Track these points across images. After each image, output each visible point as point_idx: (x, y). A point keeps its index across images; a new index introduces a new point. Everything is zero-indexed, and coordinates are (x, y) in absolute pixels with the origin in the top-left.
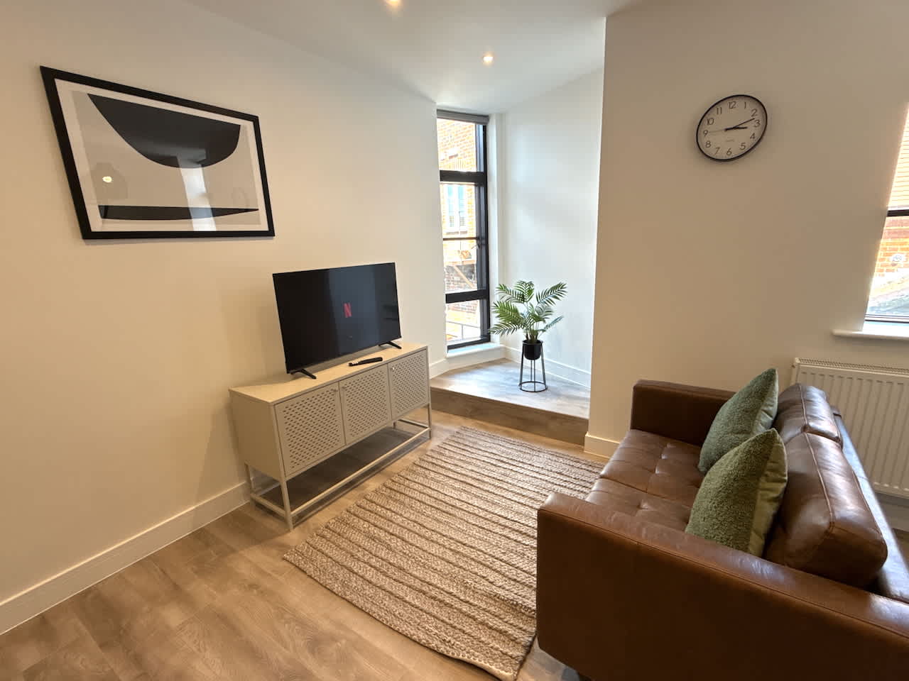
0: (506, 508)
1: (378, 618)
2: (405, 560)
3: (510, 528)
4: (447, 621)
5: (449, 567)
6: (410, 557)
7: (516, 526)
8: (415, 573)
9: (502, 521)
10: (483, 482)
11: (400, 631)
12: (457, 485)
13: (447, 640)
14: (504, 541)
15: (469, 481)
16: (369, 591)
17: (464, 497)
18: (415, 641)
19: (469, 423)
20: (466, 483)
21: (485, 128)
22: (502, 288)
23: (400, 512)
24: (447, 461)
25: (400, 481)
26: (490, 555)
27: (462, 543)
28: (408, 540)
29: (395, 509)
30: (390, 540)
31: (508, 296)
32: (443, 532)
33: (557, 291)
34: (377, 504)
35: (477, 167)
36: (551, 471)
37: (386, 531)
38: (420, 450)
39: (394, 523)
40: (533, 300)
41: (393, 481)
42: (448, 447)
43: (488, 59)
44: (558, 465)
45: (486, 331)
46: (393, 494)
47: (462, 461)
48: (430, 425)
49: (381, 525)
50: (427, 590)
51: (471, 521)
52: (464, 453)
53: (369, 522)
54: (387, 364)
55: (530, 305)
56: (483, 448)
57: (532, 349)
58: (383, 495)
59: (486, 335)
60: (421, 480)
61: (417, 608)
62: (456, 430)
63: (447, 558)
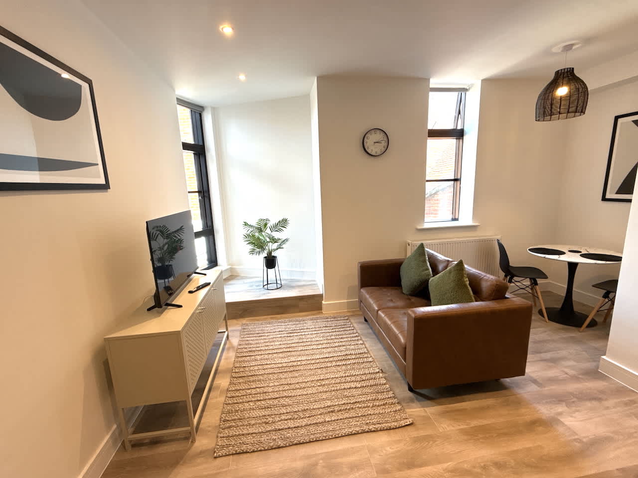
0: (321, 354)
1: (324, 438)
2: (302, 405)
3: (334, 361)
4: (357, 415)
5: (328, 394)
6: (302, 402)
7: (336, 359)
8: (315, 407)
9: (327, 360)
10: (293, 347)
11: (343, 435)
12: (281, 355)
13: (368, 422)
14: (339, 368)
15: (285, 350)
16: (303, 431)
17: (293, 359)
18: (355, 434)
19: (244, 321)
20: (285, 352)
21: (200, 115)
22: (246, 224)
23: (265, 385)
24: (258, 346)
25: (241, 370)
26: (340, 377)
27: (320, 380)
28: (290, 395)
29: (259, 386)
30: (279, 402)
31: (251, 229)
32: (304, 381)
33: (283, 223)
34: (243, 390)
35: (195, 141)
36: (320, 327)
37: (269, 399)
38: (229, 349)
39: (268, 392)
40: (268, 231)
41: (236, 372)
42: (248, 339)
43: (242, 77)
44: (320, 323)
45: (213, 259)
46: (246, 379)
47: (267, 342)
48: (227, 330)
49: (262, 398)
50: (331, 410)
51: (312, 368)
52: (263, 338)
53: (251, 401)
54: (212, 286)
55: (266, 234)
56: (271, 331)
57: (271, 262)
58: (240, 383)
59: (213, 262)
60: (254, 363)
61: (337, 420)
62: (240, 328)
63: (322, 390)
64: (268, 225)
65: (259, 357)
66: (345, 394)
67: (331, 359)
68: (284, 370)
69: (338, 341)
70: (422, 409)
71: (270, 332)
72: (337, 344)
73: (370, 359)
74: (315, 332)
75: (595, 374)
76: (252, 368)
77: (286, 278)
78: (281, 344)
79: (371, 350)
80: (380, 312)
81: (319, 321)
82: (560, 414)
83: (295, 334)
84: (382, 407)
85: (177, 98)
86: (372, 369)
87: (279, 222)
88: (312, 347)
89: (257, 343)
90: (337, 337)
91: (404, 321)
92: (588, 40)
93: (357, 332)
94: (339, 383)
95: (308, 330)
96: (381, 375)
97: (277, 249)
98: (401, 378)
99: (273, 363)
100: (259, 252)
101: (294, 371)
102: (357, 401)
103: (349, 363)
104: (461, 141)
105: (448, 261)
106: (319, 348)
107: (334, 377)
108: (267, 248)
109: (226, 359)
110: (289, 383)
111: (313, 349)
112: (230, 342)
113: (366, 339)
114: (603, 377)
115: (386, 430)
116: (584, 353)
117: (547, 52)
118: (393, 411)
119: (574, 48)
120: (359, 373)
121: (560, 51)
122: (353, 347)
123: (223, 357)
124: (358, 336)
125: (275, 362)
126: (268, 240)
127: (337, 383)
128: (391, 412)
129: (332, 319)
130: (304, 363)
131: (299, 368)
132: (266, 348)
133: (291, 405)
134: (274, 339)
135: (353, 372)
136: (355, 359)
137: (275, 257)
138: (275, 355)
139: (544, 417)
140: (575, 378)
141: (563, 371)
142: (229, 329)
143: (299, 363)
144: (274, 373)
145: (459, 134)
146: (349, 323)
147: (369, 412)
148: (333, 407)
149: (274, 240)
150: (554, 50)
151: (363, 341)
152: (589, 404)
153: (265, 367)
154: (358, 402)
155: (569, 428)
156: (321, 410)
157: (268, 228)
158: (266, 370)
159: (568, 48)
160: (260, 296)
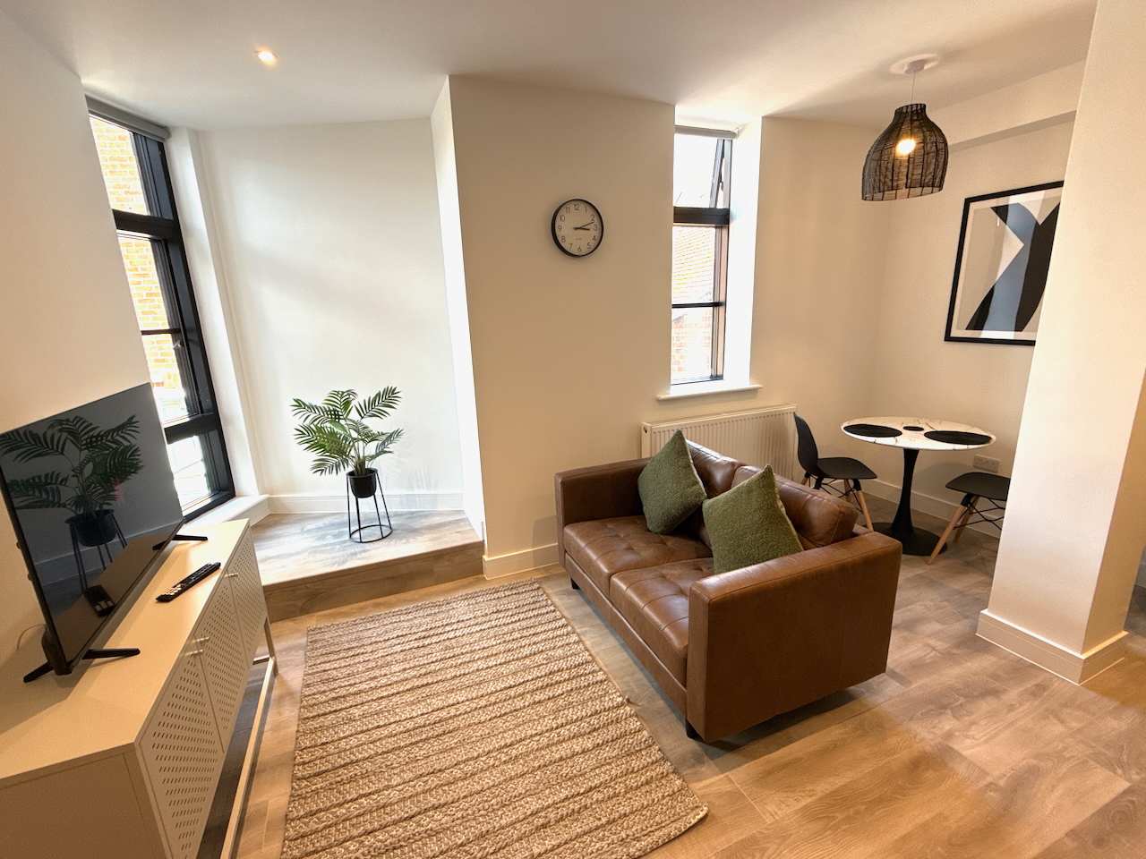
0: (497, 678)
2: (474, 823)
3: (528, 692)
4: (599, 823)
5: (529, 779)
6: (474, 813)
7: (530, 686)
8: (503, 822)
9: (512, 692)
10: (435, 671)
12: (408, 697)
13: (624, 836)
14: (540, 709)
15: (416, 683)
17: (437, 703)
19: (312, 622)
20: (418, 687)
21: (161, 147)
22: (300, 404)
23: (381, 786)
24: (353, 682)
25: (317, 754)
26: (547, 731)
27: (506, 746)
28: (442, 801)
29: (367, 790)
30: (419, 825)
31: (313, 416)
32: (470, 755)
33: (387, 398)
34: (327, 809)
35: (150, 208)
36: (486, 615)
37: (395, 823)
38: (281, 698)
39: (391, 804)
40: (354, 415)
41: (304, 763)
42: (327, 666)
43: (267, 57)
44: (485, 605)
45: (224, 482)
46: (331, 777)
47: (373, 668)
48: (272, 652)
49: (376, 825)
50: (541, 821)
51: (483, 719)
52: (361, 658)
53: (352, 838)
54: (226, 570)
55: (349, 422)
56: (378, 639)
57: (364, 483)
58: (316, 792)
59: (223, 489)
60: (348, 730)
61: (559, 846)
62: (304, 640)
63: (513, 774)
64: (353, 403)
65: (356, 712)
66: (564, 772)
67: (521, 690)
68: (421, 734)
69: (527, 642)
70: (722, 776)
71: (376, 642)
72: (526, 651)
73: (600, 676)
74: (478, 628)
75: (972, 643)
76: (343, 743)
77: (400, 510)
78: (405, 670)
79: (598, 654)
80: (615, 579)
81: (480, 599)
82: (949, 735)
83: (435, 639)
84: (644, 789)
85: (87, 97)
86: (607, 699)
87: (379, 394)
88: (475, 666)
89: (349, 675)
90: (525, 633)
91: (680, 606)
92: (950, 55)
93: (563, 617)
94: (548, 746)
95: (461, 625)
96: (628, 708)
97: (377, 455)
98: (668, 710)
99: (392, 720)
100: (338, 467)
101: (444, 733)
102: (593, 785)
103: (560, 692)
104: (725, 232)
105: (733, 464)
106: (490, 664)
107: (534, 732)
108: (353, 453)
109: (276, 729)
110: (437, 767)
111: (478, 670)
112: (283, 683)
113: (584, 629)
114: (985, 647)
115: (664, 844)
116: (946, 603)
117: (883, 73)
118: (668, 795)
119: (926, 67)
120: (584, 714)
121: (902, 72)
122: (560, 651)
123: (267, 727)
124: (567, 625)
125: (398, 718)
126: (355, 435)
127: (542, 749)
128: (663, 797)
129: (507, 593)
130: (462, 708)
131: (455, 725)
132: (372, 685)
133: (448, 829)
134: (389, 658)
135: (571, 714)
136: (568, 680)
137: (373, 472)
138: (394, 699)
139: (928, 748)
140: (949, 657)
141: (928, 645)
142: (277, 647)
143: (453, 711)
144: (400, 748)
145: (720, 219)
146: (545, 597)
147: (622, 810)
148: (543, 814)
149: (369, 437)
150: (895, 69)
151: (578, 635)
152: (985, 705)
153: (376, 734)
154: (595, 787)
155: (971, 762)
156: (518, 826)
157: (354, 409)
158: (378, 744)
159: (917, 66)
160: (344, 562)
